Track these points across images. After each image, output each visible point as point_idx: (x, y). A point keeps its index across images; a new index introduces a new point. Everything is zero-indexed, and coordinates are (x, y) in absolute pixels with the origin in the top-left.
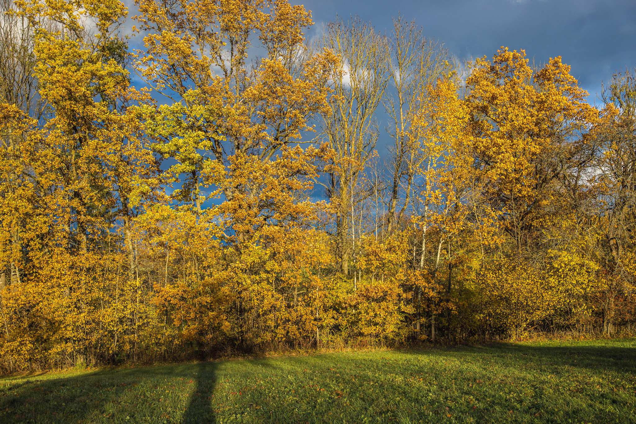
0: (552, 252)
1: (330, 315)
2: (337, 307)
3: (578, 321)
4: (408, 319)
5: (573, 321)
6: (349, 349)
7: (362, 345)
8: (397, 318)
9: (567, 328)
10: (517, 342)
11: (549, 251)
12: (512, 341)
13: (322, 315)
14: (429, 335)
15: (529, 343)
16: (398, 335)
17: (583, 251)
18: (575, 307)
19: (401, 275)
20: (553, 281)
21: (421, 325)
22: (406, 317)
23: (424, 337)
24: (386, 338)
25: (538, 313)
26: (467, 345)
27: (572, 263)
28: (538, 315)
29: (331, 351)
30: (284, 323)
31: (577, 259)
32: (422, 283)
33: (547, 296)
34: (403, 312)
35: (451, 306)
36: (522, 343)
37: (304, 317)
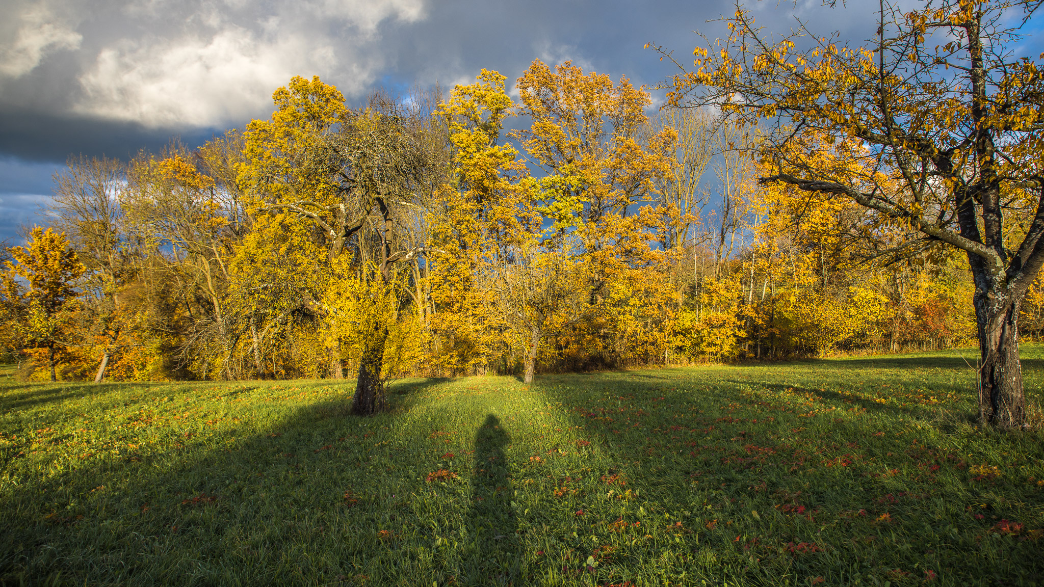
0: (852, 289)
1: (679, 339)
2: (685, 332)
3: (871, 341)
4: (740, 341)
5: (867, 341)
6: (693, 364)
7: (703, 361)
8: (732, 340)
9: (864, 346)
10: (825, 358)
11: (850, 288)
12: (820, 357)
13: (672, 338)
14: (756, 354)
15: (834, 358)
16: (731, 353)
17: (876, 288)
18: (870, 331)
19: (735, 308)
20: (853, 311)
21: (749, 346)
22: (738, 340)
23: (752, 355)
24: (722, 355)
25: (841, 335)
26: (786, 360)
27: (867, 297)
28: (841, 337)
29: (679, 366)
30: (643, 344)
31: (871, 295)
32: (753, 314)
33: (848, 323)
34: (738, 336)
35: (776, 331)
36: (829, 358)
37: (659, 340)
